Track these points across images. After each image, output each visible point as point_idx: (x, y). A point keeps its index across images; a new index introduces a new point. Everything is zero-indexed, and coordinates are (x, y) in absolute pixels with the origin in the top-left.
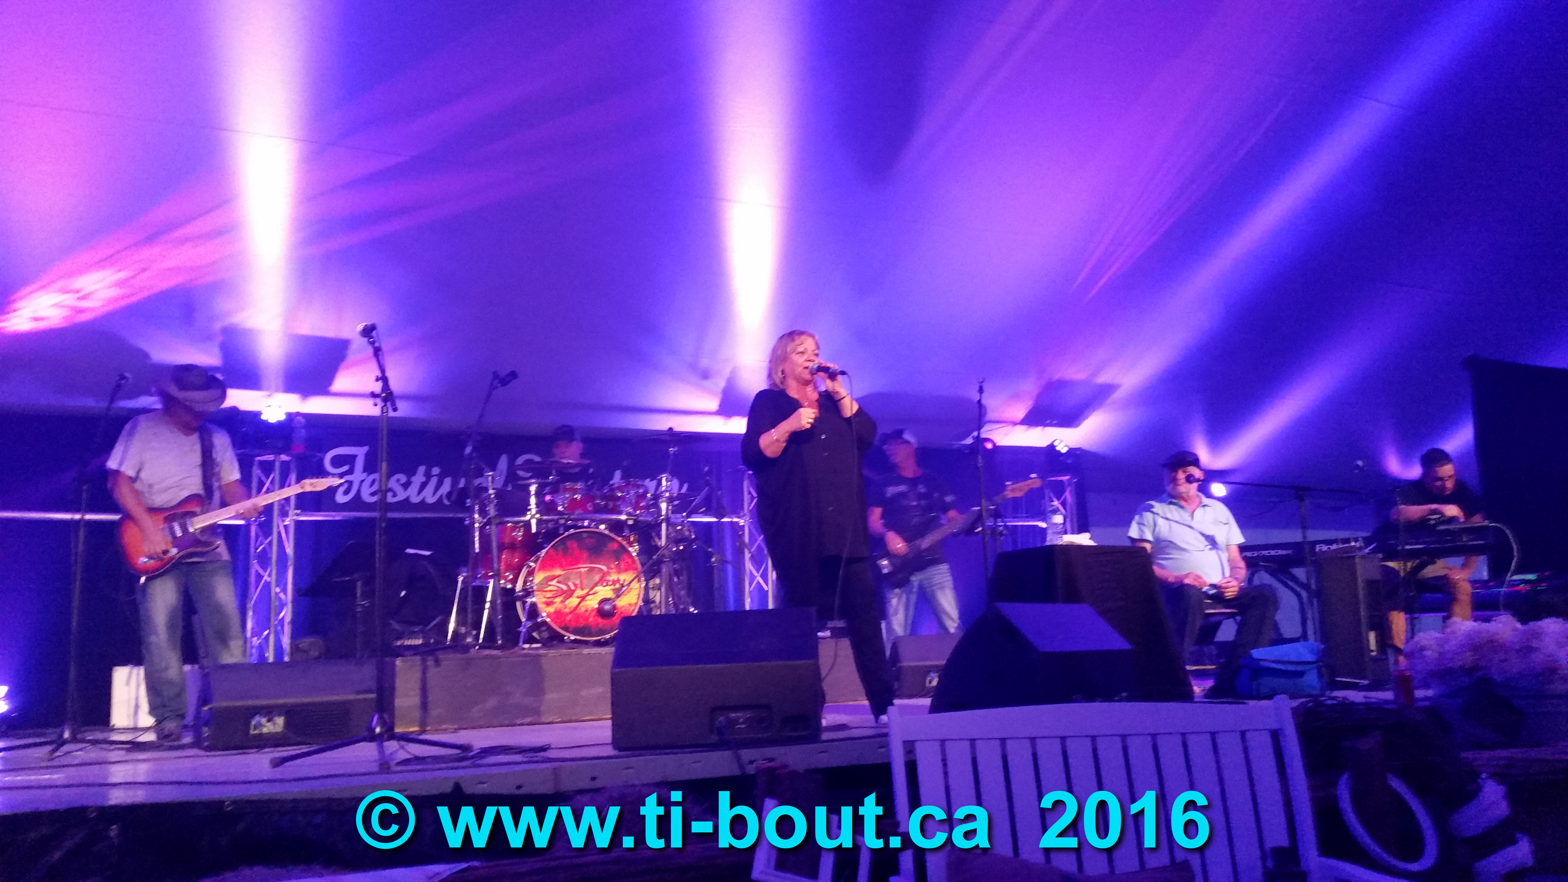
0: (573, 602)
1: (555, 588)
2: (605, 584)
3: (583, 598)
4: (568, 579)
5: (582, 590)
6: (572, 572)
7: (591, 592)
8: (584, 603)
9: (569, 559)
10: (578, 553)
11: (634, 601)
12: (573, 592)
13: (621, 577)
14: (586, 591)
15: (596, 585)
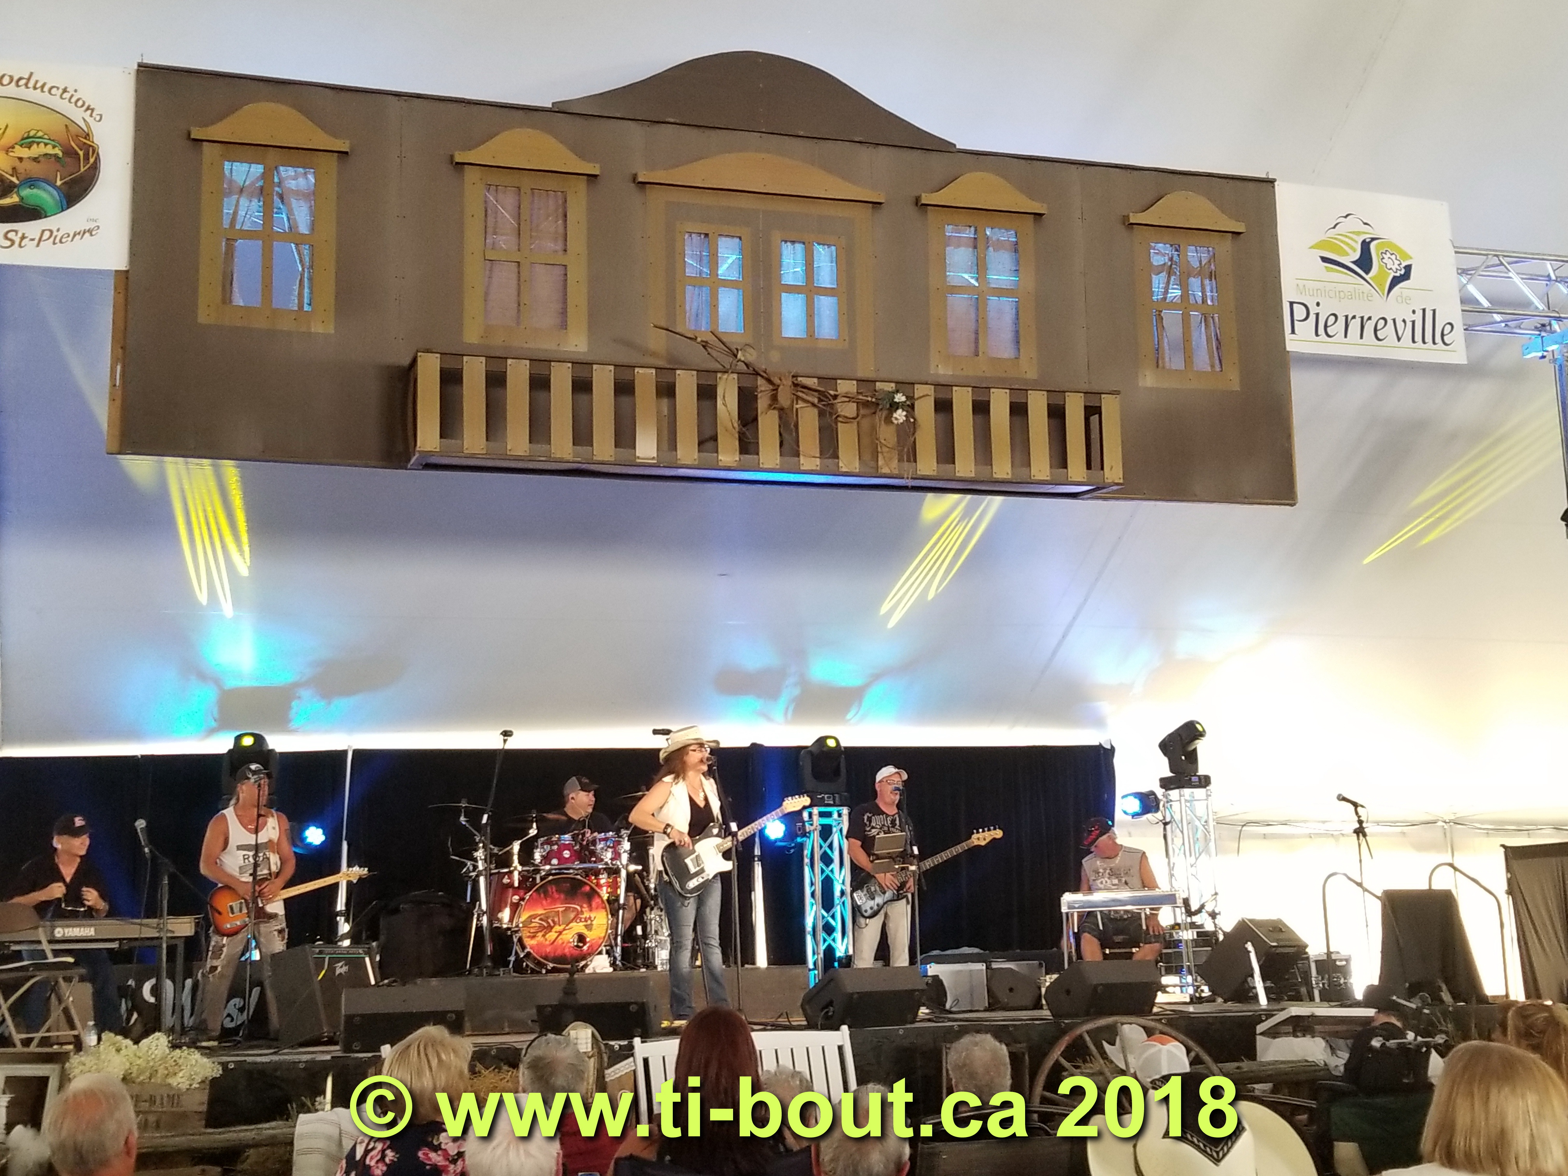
0: (552, 935)
1: (538, 925)
2: (578, 921)
3: (560, 933)
4: (548, 918)
5: (560, 926)
6: (552, 911)
7: (567, 928)
8: (561, 937)
9: (549, 900)
10: (556, 896)
11: (603, 935)
12: (552, 928)
13: (593, 915)
14: (562, 927)
15: (571, 922)
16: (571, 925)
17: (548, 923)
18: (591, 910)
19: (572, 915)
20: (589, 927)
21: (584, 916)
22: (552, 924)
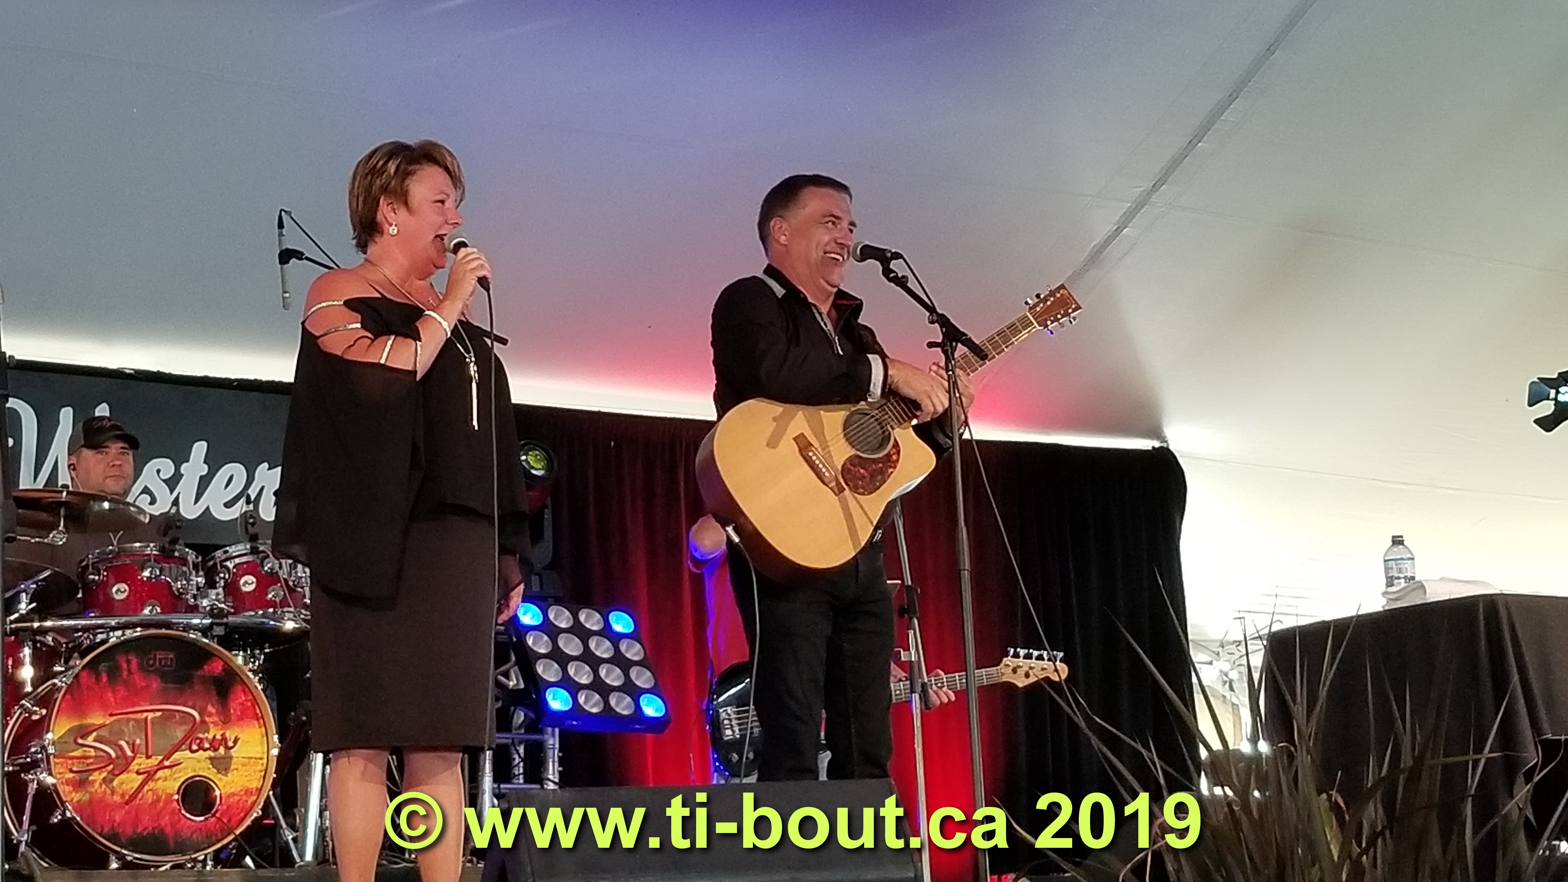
0: (129, 781)
1: (92, 753)
2: (195, 747)
3: (149, 775)
4: (121, 734)
5: (148, 757)
6: (128, 720)
7: (166, 763)
8: (151, 785)
9: (122, 692)
10: (139, 680)
11: (255, 784)
12: (129, 761)
13: (230, 735)
14: (155, 761)
15: (177, 748)
16: (176, 756)
17: (121, 748)
18: (226, 721)
19: (179, 733)
20: (222, 765)
21: (210, 736)
22: (129, 753)
